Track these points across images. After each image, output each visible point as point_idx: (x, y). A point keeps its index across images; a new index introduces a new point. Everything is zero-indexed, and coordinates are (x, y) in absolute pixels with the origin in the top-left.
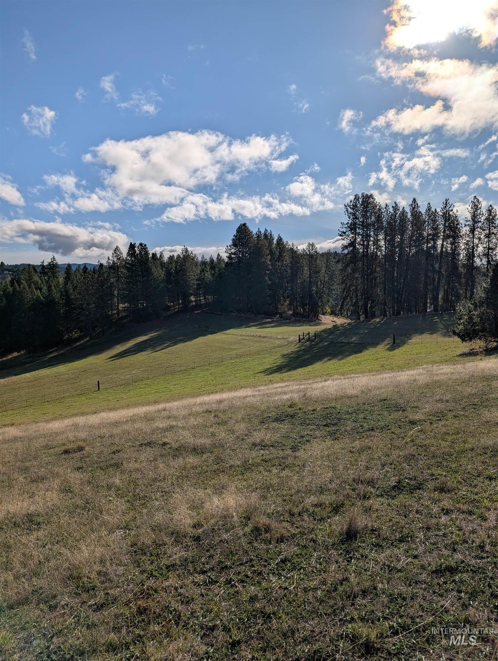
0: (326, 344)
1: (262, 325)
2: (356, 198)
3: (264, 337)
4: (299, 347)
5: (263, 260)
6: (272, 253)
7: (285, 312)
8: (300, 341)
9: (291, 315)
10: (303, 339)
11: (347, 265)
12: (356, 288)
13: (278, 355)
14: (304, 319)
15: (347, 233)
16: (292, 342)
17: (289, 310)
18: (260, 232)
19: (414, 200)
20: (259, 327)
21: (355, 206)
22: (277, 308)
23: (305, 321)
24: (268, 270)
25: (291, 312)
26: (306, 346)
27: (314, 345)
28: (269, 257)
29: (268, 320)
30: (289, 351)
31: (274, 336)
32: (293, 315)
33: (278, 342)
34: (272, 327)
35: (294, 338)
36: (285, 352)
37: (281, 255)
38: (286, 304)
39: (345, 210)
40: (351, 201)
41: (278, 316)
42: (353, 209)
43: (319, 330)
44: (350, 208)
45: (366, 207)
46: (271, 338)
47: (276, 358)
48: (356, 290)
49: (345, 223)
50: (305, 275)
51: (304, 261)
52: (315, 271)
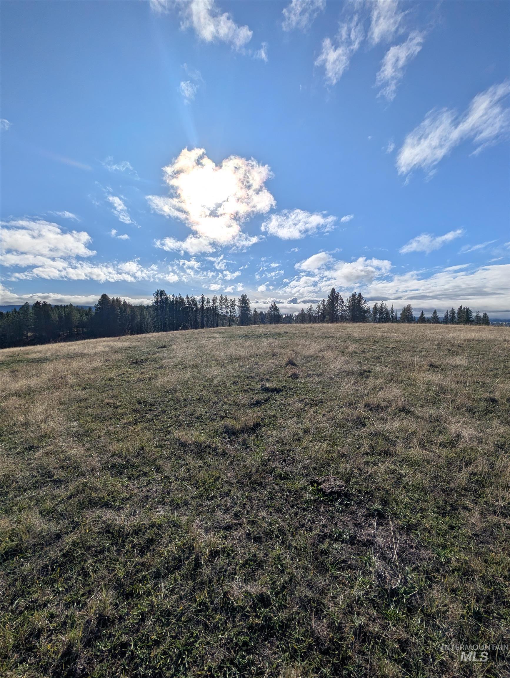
2: (158, 291)
5: (116, 312)
6: (120, 309)
21: (157, 294)
24: (119, 317)
37: (125, 310)
50: (138, 319)
51: (138, 313)
52: (143, 317)
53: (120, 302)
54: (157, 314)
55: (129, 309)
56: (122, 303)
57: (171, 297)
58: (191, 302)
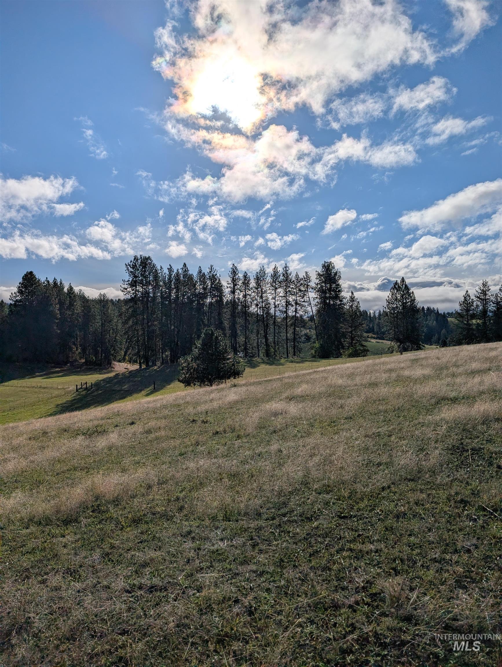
0: (100, 392)
1: (48, 375)
2: (136, 258)
3: (44, 388)
4: (74, 397)
5: (51, 309)
6: (61, 303)
7: (76, 360)
8: (77, 390)
9: (84, 363)
10: (81, 388)
11: (129, 319)
12: (138, 339)
13: (53, 406)
14: (96, 367)
15: (128, 289)
16: (70, 391)
17: (81, 358)
18: (48, 282)
19: (185, 265)
20: (45, 377)
22: (68, 357)
23: (96, 369)
24: (57, 319)
25: (83, 361)
26: (82, 395)
27: (90, 394)
28: (58, 306)
29: (57, 369)
30: (64, 401)
31: (55, 386)
32: (86, 363)
33: (56, 392)
34: (59, 376)
35: (73, 388)
36: (59, 402)
37: (71, 305)
38: (77, 352)
39: (126, 268)
40: (131, 261)
41: (69, 365)
42: (133, 268)
43: (100, 379)
44: (131, 267)
45: (144, 267)
46: (52, 388)
47: (50, 407)
48: (138, 341)
49: (126, 280)
50: (97, 324)
51: (96, 310)
52: (106, 320)
53: (61, 287)
54: (134, 311)
55: (78, 304)
56: (65, 290)
57: (166, 271)
58: (209, 283)
